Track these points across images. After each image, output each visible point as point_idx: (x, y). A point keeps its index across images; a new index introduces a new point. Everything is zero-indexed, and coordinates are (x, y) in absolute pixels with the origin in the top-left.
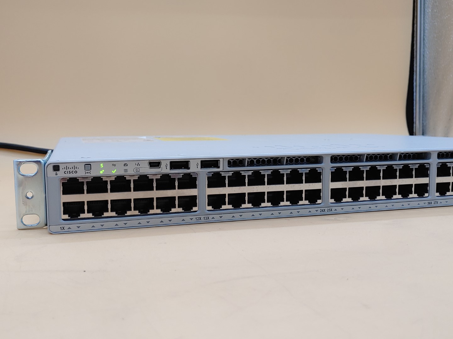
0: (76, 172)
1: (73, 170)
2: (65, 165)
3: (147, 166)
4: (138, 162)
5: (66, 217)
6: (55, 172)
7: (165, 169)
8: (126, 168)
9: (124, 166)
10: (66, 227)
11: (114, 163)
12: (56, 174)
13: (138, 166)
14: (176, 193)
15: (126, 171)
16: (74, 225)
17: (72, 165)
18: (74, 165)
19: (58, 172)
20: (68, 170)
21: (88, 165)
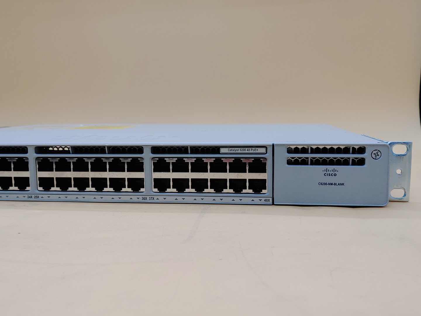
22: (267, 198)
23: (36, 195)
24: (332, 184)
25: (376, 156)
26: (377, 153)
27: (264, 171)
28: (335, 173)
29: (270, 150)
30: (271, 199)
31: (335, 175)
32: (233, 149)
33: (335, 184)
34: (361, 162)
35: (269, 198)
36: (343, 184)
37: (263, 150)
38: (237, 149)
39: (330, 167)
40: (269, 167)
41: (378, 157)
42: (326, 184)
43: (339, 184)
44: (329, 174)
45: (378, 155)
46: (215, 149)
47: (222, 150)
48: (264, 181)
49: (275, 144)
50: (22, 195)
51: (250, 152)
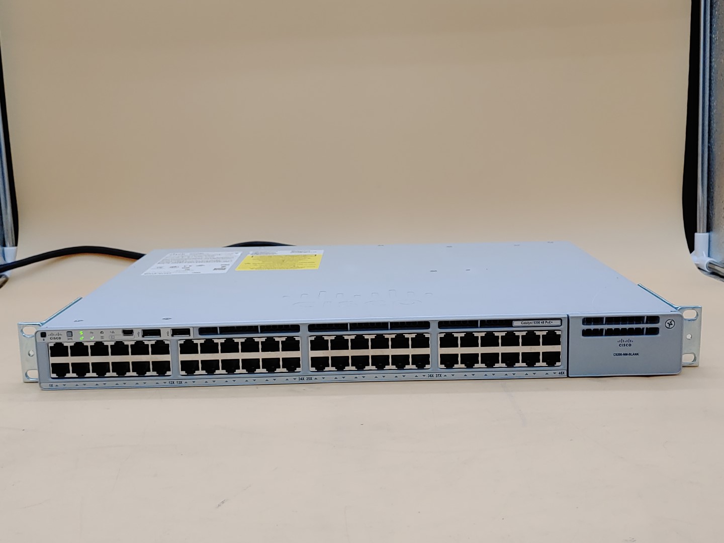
0: (60, 338)
1: (57, 336)
2: (51, 332)
3: (121, 334)
4: (113, 331)
5: (54, 376)
6: (42, 338)
7: (137, 337)
8: (102, 335)
9: (101, 333)
10: (54, 384)
11: (91, 331)
12: (44, 340)
13: (113, 334)
14: (150, 358)
15: (102, 337)
16: (60, 383)
17: (57, 332)
18: (59, 332)
19: (45, 338)
20: (53, 337)
21: (70, 333)
22: (562, 371)
23: (308, 377)
24: (626, 354)
25: (669, 325)
26: (671, 322)
27: (559, 343)
28: (630, 343)
29: (565, 323)
30: (566, 372)
31: (630, 345)
32: (527, 321)
33: (630, 354)
34: (654, 331)
35: (563, 371)
36: (638, 354)
37: (558, 322)
38: (531, 321)
39: (626, 338)
40: (563, 340)
41: (671, 326)
42: (621, 354)
43: (633, 354)
44: (624, 344)
45: (672, 324)
46: (508, 323)
47: (515, 324)
48: (559, 353)
49: (570, 316)
50: (291, 376)
51: (545, 324)
